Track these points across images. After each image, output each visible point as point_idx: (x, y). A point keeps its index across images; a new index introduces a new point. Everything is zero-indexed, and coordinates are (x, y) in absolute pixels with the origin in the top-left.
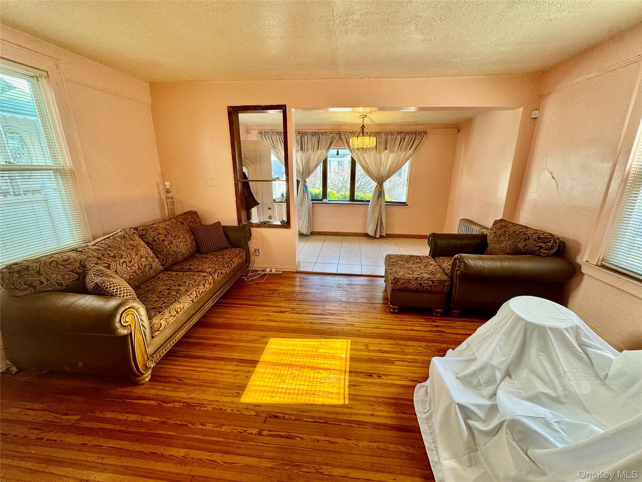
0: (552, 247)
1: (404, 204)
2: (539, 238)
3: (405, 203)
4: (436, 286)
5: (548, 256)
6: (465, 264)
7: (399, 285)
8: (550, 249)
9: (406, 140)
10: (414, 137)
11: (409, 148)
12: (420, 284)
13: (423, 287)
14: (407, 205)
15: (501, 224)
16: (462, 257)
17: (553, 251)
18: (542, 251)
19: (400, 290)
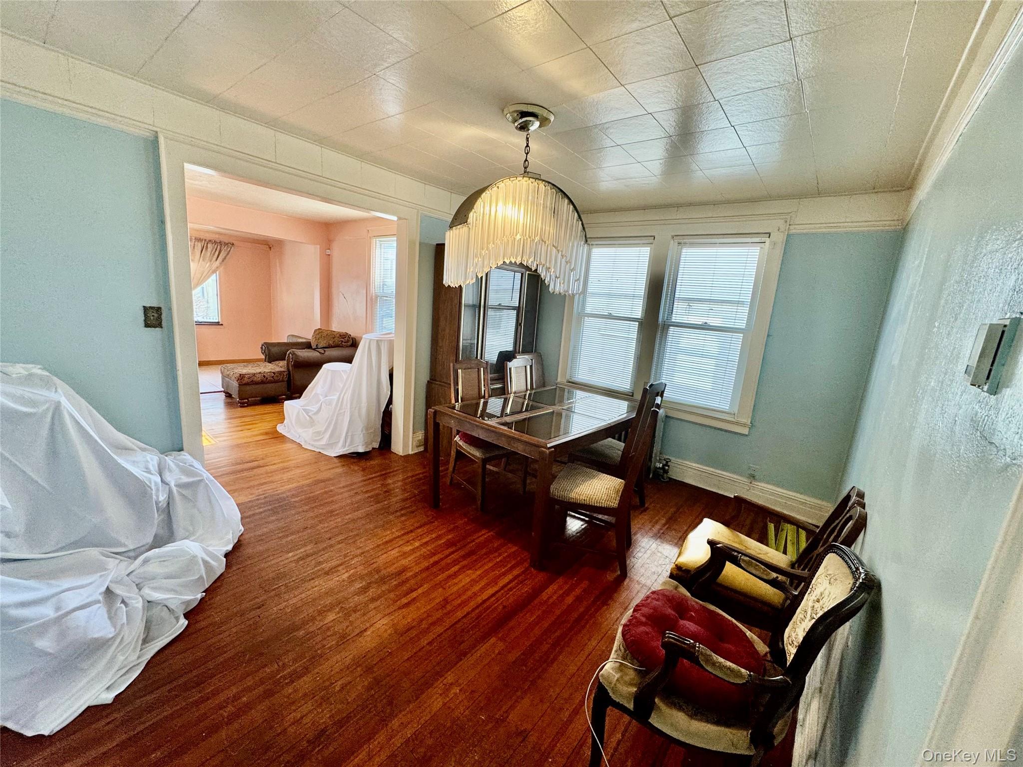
0: (348, 341)
1: (218, 324)
2: (340, 336)
3: (218, 322)
4: (277, 376)
5: (347, 347)
6: (296, 355)
7: (246, 380)
8: (347, 342)
9: (209, 250)
10: (219, 247)
11: (214, 259)
12: (264, 376)
13: (267, 378)
14: (222, 325)
15: (318, 332)
16: (293, 351)
17: (349, 344)
18: (343, 344)
19: (247, 384)
